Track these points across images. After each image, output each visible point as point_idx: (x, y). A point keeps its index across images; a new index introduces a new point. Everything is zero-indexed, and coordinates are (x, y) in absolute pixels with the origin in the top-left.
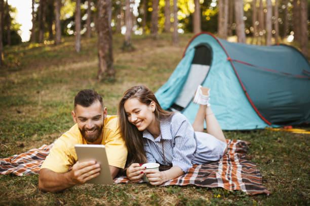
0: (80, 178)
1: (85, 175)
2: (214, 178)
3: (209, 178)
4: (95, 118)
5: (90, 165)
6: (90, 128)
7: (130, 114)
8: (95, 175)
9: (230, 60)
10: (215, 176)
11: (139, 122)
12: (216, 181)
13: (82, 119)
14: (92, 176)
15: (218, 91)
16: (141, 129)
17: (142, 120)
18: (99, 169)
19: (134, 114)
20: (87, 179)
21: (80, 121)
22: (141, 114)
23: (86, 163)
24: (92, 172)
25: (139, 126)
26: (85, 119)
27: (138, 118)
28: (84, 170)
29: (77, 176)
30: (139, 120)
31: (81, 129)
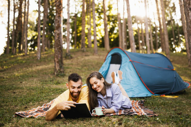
3: (130, 112)
4: (79, 88)
6: (76, 92)
7: (93, 85)
9: (131, 61)
13: (73, 87)
15: (126, 77)
16: (99, 91)
17: (99, 87)
19: (95, 84)
22: (98, 84)
25: (98, 90)
27: (97, 86)
30: (97, 87)
31: (72, 92)
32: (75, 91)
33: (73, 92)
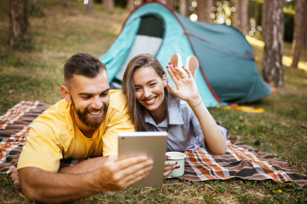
0: (122, 183)
1: (131, 177)
2: (251, 168)
4: (103, 94)
5: (139, 162)
7: (141, 88)
9: (186, 34)
10: (251, 165)
11: (153, 98)
13: (85, 96)
16: (152, 108)
17: (158, 95)
18: (151, 167)
19: (148, 87)
20: (131, 182)
21: (81, 99)
23: (134, 159)
25: (152, 104)
26: (89, 96)
28: (129, 170)
29: (118, 181)
31: (82, 111)
32: (93, 106)
33: (87, 110)
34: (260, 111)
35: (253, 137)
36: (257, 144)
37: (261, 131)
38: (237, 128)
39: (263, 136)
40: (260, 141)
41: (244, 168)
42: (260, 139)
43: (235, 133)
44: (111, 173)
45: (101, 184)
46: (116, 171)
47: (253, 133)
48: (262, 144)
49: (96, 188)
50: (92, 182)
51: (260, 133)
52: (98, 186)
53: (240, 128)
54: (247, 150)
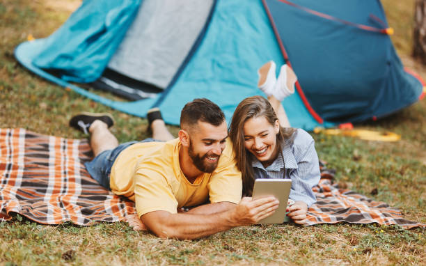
1: (262, 213)
2: (359, 214)
5: (269, 202)
8: (271, 213)
10: (359, 212)
12: (362, 217)
14: (268, 215)
18: (277, 206)
20: (262, 218)
21: (202, 144)
23: (266, 199)
24: (270, 209)
26: (212, 142)
31: (201, 155)
33: (206, 156)
34: (393, 137)
35: (370, 184)
36: (374, 193)
37: (383, 176)
38: (348, 171)
39: (385, 183)
40: (379, 189)
41: (352, 214)
42: (379, 186)
43: (345, 178)
44: (248, 210)
45: (236, 219)
46: (252, 208)
47: (371, 179)
48: (380, 194)
49: (232, 223)
50: (229, 219)
51: (382, 178)
52: (234, 221)
53: (353, 172)
54: (359, 200)
